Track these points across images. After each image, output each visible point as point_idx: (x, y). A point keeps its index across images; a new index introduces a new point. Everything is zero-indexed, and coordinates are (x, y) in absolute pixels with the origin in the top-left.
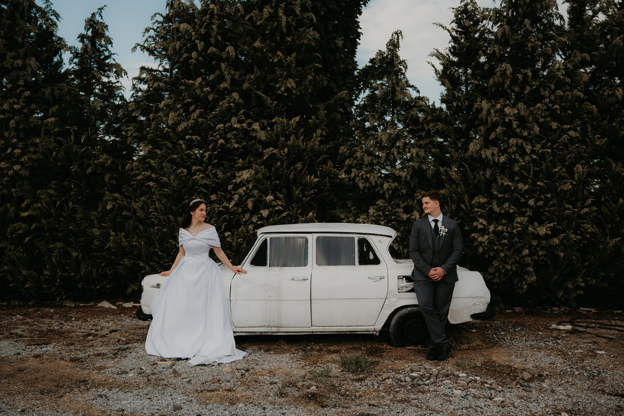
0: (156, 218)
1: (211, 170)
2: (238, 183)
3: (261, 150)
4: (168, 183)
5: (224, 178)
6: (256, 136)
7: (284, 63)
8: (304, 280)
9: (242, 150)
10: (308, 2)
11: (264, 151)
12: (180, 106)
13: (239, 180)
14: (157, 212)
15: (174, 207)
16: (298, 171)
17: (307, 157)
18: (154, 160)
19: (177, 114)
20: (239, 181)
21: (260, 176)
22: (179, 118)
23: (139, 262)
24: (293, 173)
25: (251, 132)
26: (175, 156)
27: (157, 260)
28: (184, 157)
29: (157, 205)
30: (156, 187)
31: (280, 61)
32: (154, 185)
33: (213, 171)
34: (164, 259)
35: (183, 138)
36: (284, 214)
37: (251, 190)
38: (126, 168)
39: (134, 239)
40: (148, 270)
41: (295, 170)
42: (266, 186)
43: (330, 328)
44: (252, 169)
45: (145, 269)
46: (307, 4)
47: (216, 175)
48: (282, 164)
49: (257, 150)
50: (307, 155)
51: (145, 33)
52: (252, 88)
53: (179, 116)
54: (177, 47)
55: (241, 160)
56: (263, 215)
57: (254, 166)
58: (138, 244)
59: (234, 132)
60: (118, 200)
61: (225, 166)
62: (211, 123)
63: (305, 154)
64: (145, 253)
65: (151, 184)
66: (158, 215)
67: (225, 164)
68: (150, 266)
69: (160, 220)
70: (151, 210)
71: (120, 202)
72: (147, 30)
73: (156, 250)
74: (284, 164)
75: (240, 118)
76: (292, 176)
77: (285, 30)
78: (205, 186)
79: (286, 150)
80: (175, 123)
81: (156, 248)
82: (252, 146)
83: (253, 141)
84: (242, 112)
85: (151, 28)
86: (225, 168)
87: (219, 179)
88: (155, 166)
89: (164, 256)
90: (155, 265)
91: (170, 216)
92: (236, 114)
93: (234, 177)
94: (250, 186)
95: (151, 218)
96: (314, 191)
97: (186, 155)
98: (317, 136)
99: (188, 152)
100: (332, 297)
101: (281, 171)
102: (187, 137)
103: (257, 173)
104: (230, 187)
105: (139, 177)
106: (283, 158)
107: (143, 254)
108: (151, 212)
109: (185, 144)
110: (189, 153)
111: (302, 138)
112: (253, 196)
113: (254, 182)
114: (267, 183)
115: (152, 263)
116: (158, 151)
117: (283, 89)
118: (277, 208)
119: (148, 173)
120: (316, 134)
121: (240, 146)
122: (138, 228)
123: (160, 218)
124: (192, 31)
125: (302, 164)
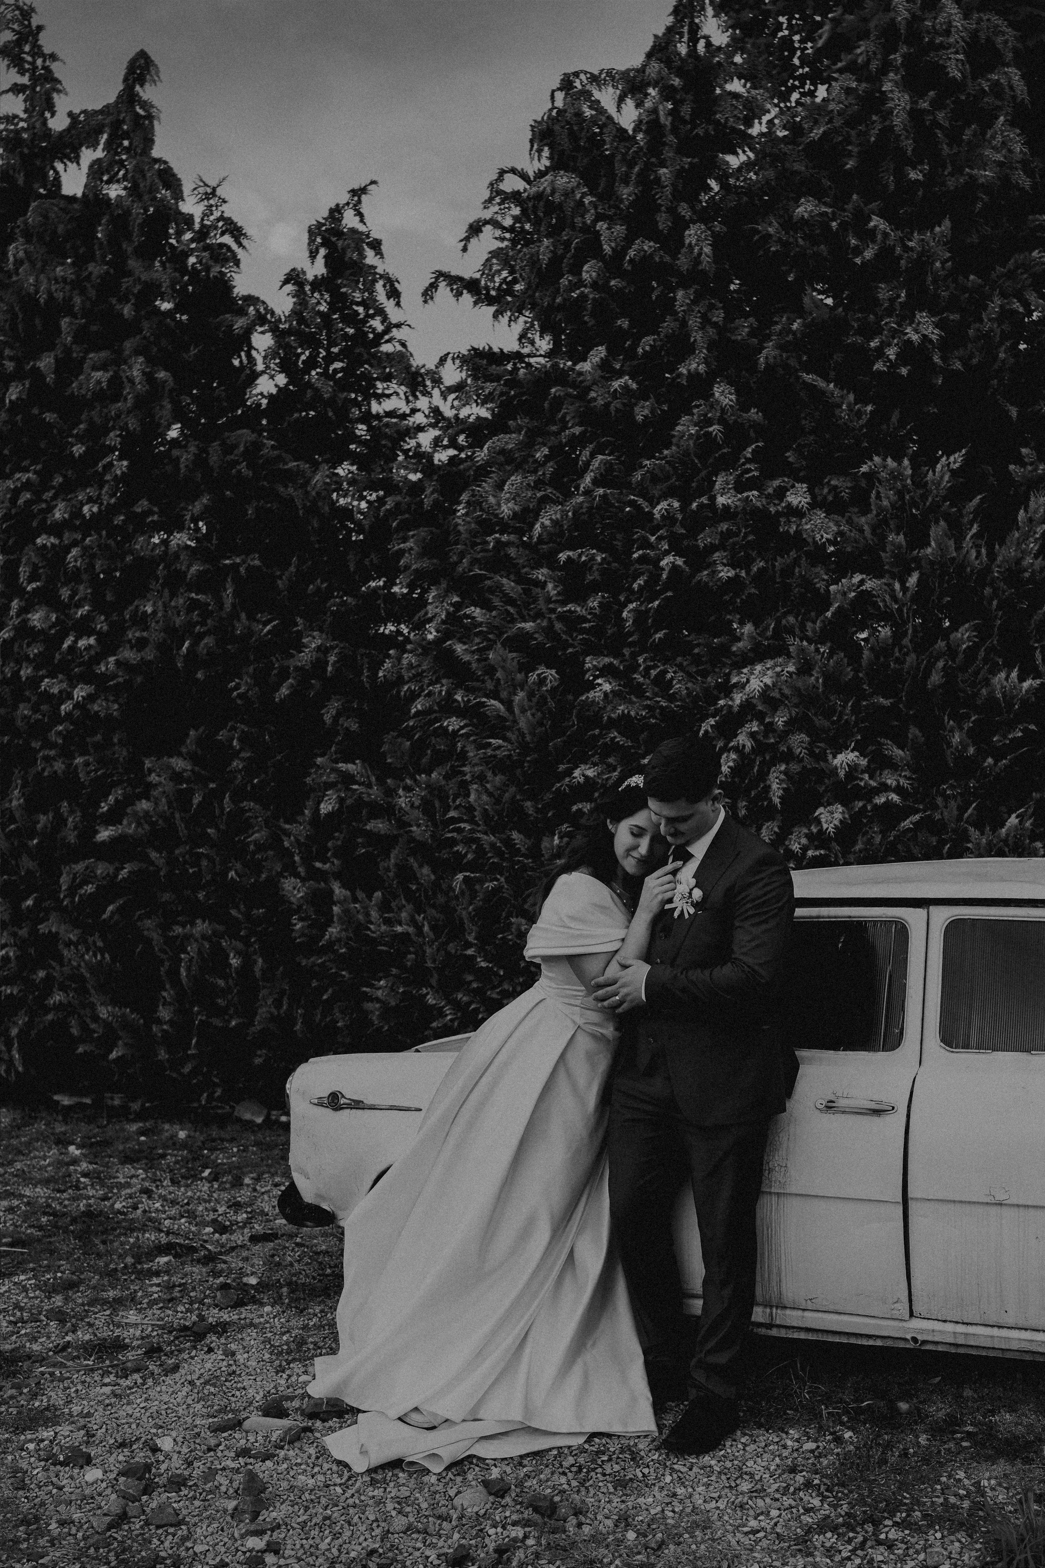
0: (469, 841)
1: (648, 669)
2: (736, 709)
3: (821, 585)
4: (505, 719)
5: (689, 694)
6: (798, 533)
7: (900, 258)
8: (877, 1112)
9: (753, 590)
11: (833, 588)
12: (546, 451)
13: (738, 698)
14: (472, 821)
15: (528, 804)
16: (961, 656)
17: (995, 602)
18: (465, 643)
19: (532, 478)
20: (738, 702)
21: (815, 679)
22: (539, 495)
23: (424, 991)
24: (941, 664)
25: (782, 520)
26: (529, 626)
27: (475, 985)
28: (558, 626)
29: (472, 798)
30: (467, 735)
31: (884, 253)
32: (462, 728)
33: (653, 673)
34: (500, 984)
35: (550, 560)
36: (907, 824)
37: (784, 735)
38: (381, 674)
39: (404, 915)
40: (452, 1020)
41: (951, 651)
42: (840, 717)
43: (995, 1332)
44: (789, 656)
45: (442, 1015)
47: (662, 684)
48: (898, 633)
49: (807, 583)
50: (996, 593)
51: (467, 239)
52: (793, 363)
53: (539, 484)
54: (544, 258)
55: (748, 628)
56: (825, 826)
57: (794, 644)
58: (411, 930)
59: (724, 526)
60: (356, 783)
61: (696, 651)
62: (640, 501)
63: (988, 591)
64: (434, 961)
65: (453, 724)
66: (472, 831)
67: (698, 645)
68: (457, 1006)
69: (481, 849)
70: (452, 814)
71: (362, 789)
72: (475, 229)
73: (470, 952)
74: (905, 633)
75: (742, 474)
76: (937, 677)
77: (909, 146)
78: (625, 724)
79: (913, 579)
80: (525, 510)
81: (468, 945)
82: (787, 572)
83: (793, 554)
84: (748, 452)
86: (697, 660)
87: (672, 698)
88: (469, 663)
89: (496, 974)
90: (469, 1004)
91: (515, 835)
92: (727, 463)
93: (727, 689)
94: (781, 719)
95: (453, 842)
96: (1026, 730)
97: (562, 617)
98: (1031, 521)
99: (571, 607)
100: (1001, 1197)
101: (897, 660)
102: (563, 556)
103: (805, 669)
104: (707, 725)
105: (418, 705)
106: (900, 610)
107: (429, 964)
108: (453, 820)
109: (558, 581)
110: (570, 611)
111: (975, 530)
112: (789, 757)
113: (796, 706)
114: (844, 707)
115: (460, 996)
116: (477, 612)
117: (891, 353)
118: (881, 800)
119: (441, 689)
121: (743, 574)
122: (414, 878)
123: (477, 840)
124: (584, 195)
125: (976, 628)
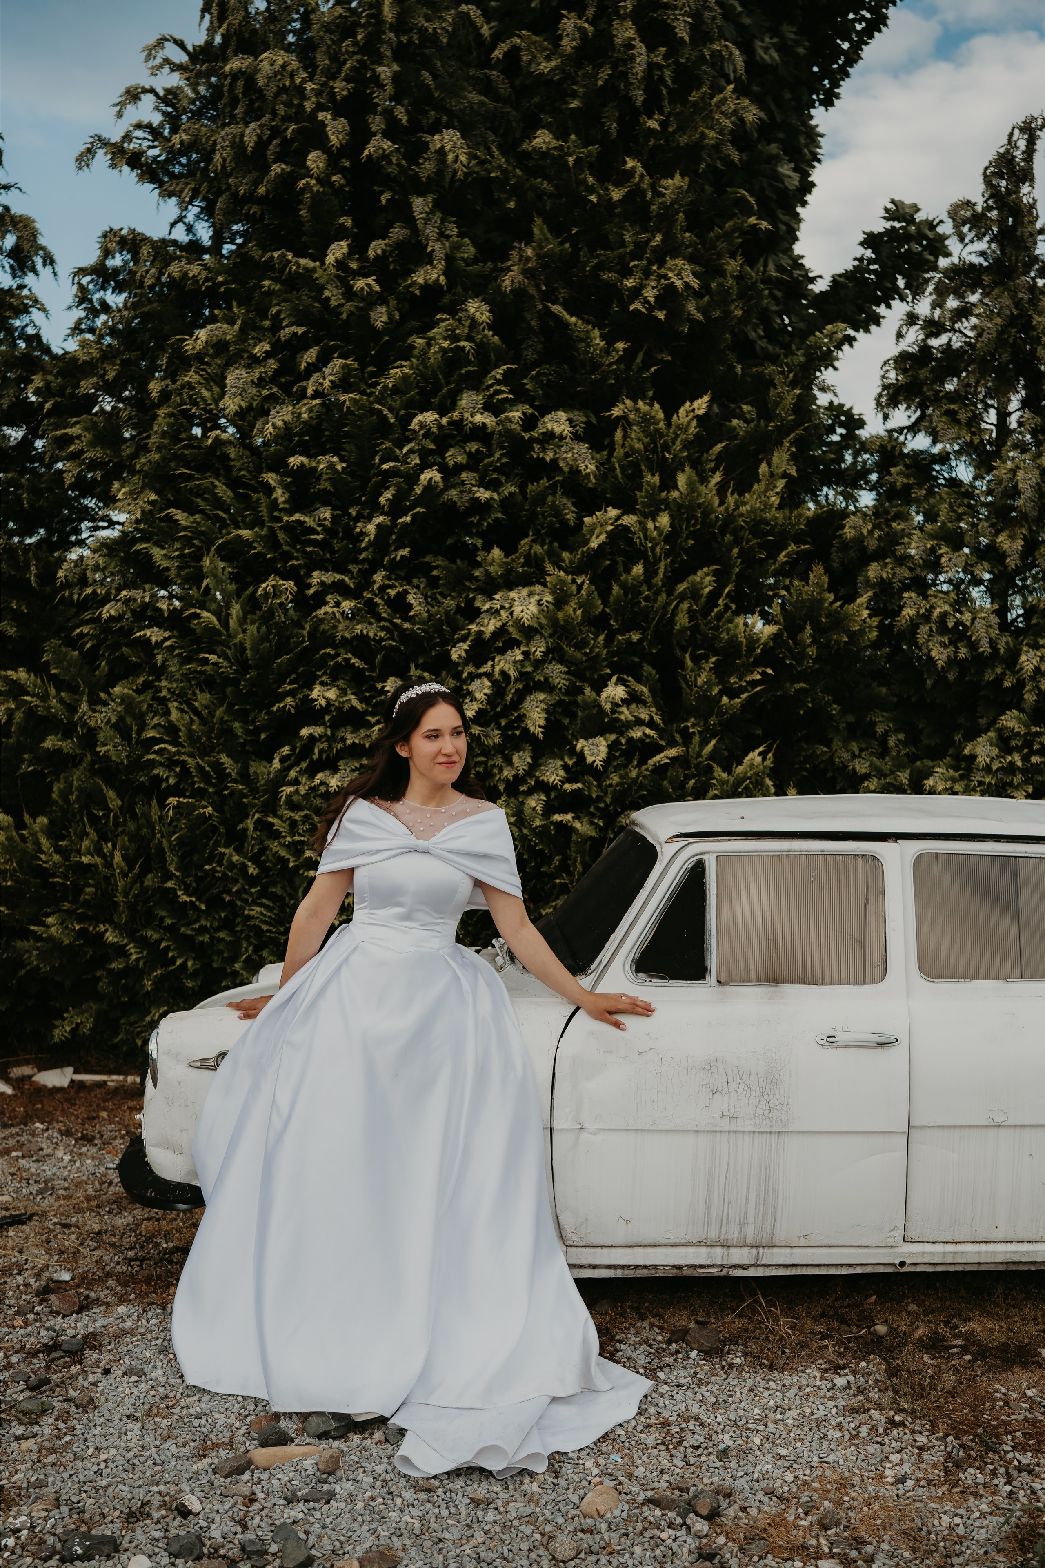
0: (171, 764)
1: (383, 588)
2: (488, 636)
3: (571, 517)
4: (220, 634)
5: (431, 616)
6: (554, 461)
7: (651, 203)
8: (882, 1044)
9: (500, 515)
10: (711, 10)
11: (586, 520)
12: (267, 347)
13: (490, 626)
14: (175, 742)
15: (237, 725)
16: (703, 600)
17: (736, 551)
18: (163, 548)
19: (256, 374)
20: (491, 628)
21: (573, 611)
22: (265, 392)
23: (102, 928)
24: (685, 606)
25: (536, 447)
26: (246, 533)
27: (168, 921)
28: (281, 536)
29: (174, 715)
30: (171, 648)
31: (635, 196)
32: (166, 639)
33: (392, 592)
34: (198, 920)
35: (278, 465)
36: (660, 758)
37: (538, 664)
38: (61, 574)
39: (86, 843)
40: (137, 960)
41: (694, 593)
42: (592, 650)
44: (544, 585)
45: (126, 955)
46: (707, 14)
47: (400, 605)
48: (650, 572)
49: (557, 512)
50: (737, 541)
51: (122, 104)
52: (532, 291)
53: (260, 383)
54: (250, 141)
55: (496, 552)
56: (590, 759)
57: (554, 574)
58: (98, 860)
59: (473, 447)
60: (28, 694)
61: (435, 573)
62: (386, 412)
63: (728, 538)
64: (126, 895)
65: (155, 634)
66: (179, 753)
67: (437, 567)
68: (142, 943)
69: (185, 771)
70: (151, 734)
71: (36, 701)
72: (133, 95)
73: (170, 884)
74: (656, 573)
75: (492, 396)
76: (682, 620)
77: (639, 97)
78: (360, 645)
79: (664, 520)
80: (250, 407)
81: (168, 876)
82: (540, 499)
83: (544, 482)
84: (499, 373)
85: (145, 91)
86: (433, 582)
87: (411, 620)
88: (167, 569)
89: (197, 909)
90: (160, 941)
91: (224, 758)
92: (475, 383)
93: (473, 614)
94: (538, 648)
95: (153, 764)
96: (763, 674)
97: (289, 528)
98: (772, 475)
99: (296, 516)
100: (999, 1118)
101: (646, 599)
102: (295, 461)
103: (560, 602)
104: (457, 653)
105: (109, 610)
106: (653, 549)
107: (120, 898)
108: (154, 741)
109: (286, 487)
110: (298, 522)
111: (717, 478)
112: (546, 686)
113: (551, 636)
114: (595, 639)
115: (150, 933)
116: (180, 516)
117: (650, 294)
118: (637, 733)
119: (141, 596)
120: (769, 464)
121: (496, 496)
122: (102, 802)
123: (183, 763)
124: (304, 81)
125: (715, 573)
